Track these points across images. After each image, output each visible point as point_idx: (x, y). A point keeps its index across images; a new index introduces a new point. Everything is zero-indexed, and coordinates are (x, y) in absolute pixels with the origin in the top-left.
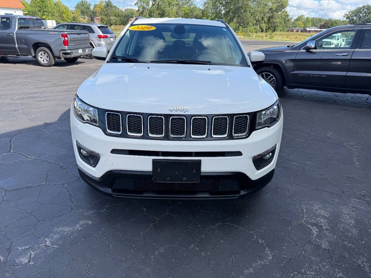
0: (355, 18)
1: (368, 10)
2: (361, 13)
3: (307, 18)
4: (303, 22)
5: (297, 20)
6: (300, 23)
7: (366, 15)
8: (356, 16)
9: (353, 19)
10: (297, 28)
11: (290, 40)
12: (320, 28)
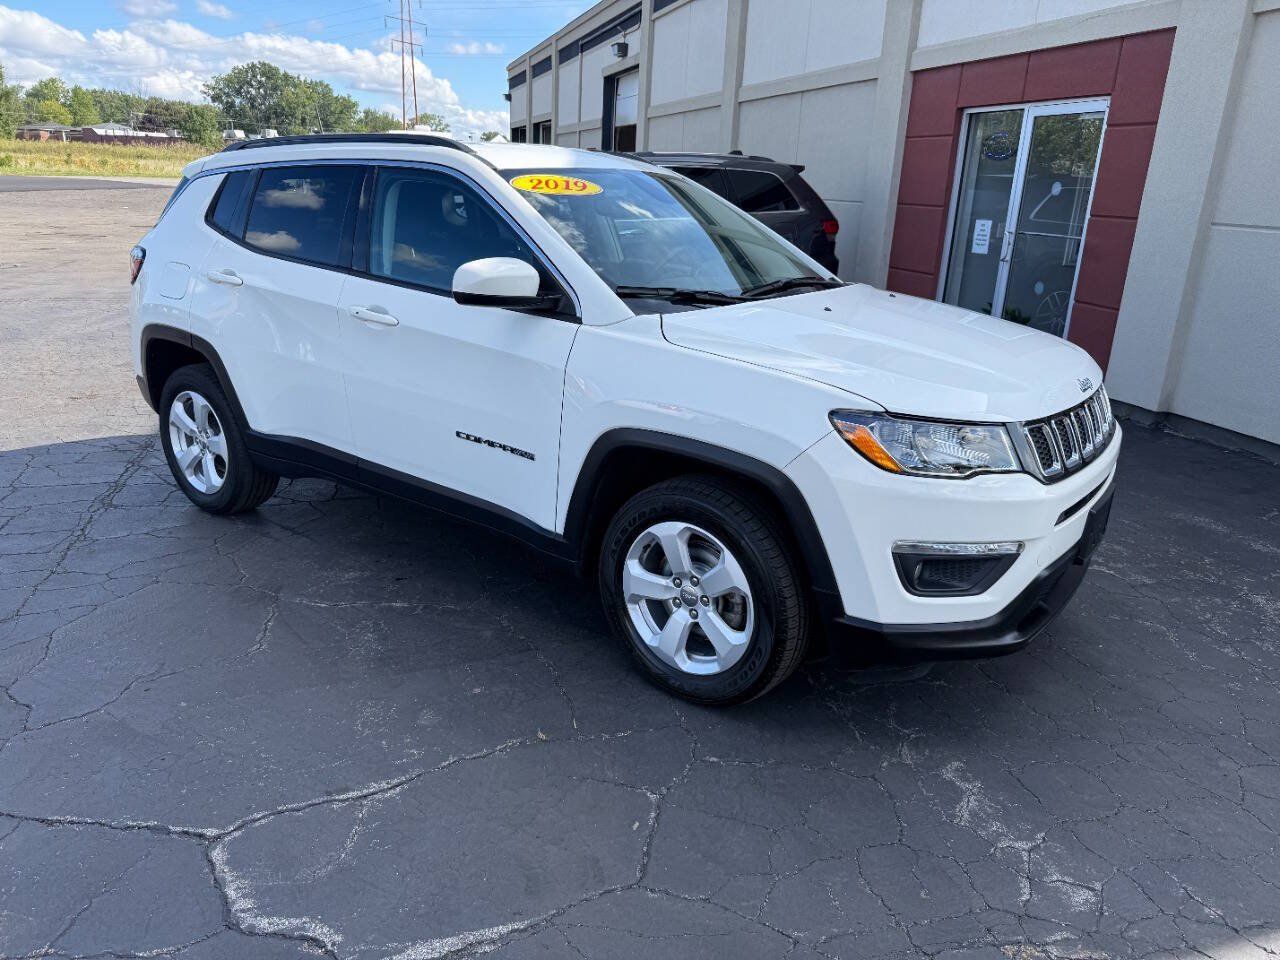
0: (237, 101)
1: (268, 78)
2: (252, 86)
3: (76, 91)
4: (64, 105)
5: (36, 94)
6: (52, 105)
7: (265, 92)
8: (238, 92)
9: (231, 105)
10: (52, 126)
11: (82, 170)
12: (141, 129)
